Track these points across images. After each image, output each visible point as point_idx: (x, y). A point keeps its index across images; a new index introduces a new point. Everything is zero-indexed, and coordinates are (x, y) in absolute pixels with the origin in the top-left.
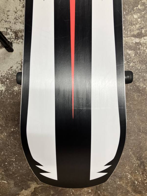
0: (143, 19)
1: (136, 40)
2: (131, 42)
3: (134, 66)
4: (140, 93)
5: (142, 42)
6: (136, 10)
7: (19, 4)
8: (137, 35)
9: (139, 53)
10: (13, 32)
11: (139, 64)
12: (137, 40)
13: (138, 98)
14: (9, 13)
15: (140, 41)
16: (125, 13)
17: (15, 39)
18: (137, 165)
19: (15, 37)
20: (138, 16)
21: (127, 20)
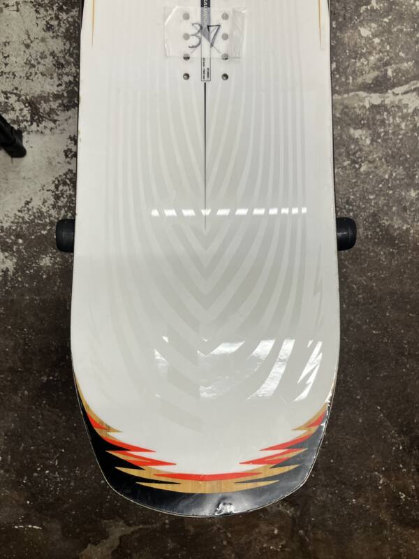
0: (387, 39)
1: (371, 97)
2: (359, 105)
3: (372, 172)
4: (393, 245)
5: (389, 103)
6: (365, 14)
7: (34, 22)
8: (374, 86)
9: (382, 134)
10: (24, 104)
11: (385, 166)
12: (376, 99)
13: (391, 261)
14: (8, 50)
15: (382, 99)
16: (334, 26)
17: (32, 121)
18: (401, 448)
19: (31, 116)
20: (372, 30)
21: (343, 44)
